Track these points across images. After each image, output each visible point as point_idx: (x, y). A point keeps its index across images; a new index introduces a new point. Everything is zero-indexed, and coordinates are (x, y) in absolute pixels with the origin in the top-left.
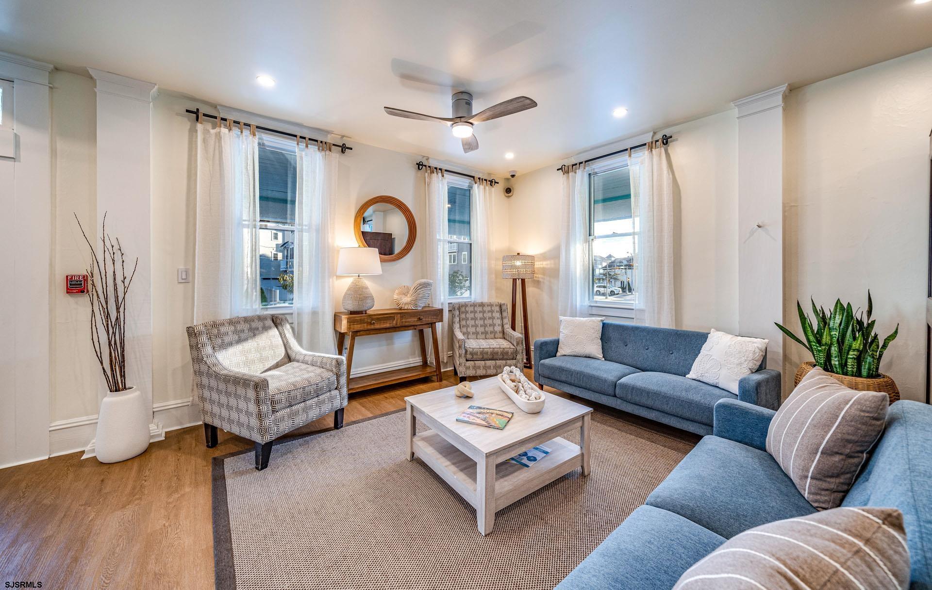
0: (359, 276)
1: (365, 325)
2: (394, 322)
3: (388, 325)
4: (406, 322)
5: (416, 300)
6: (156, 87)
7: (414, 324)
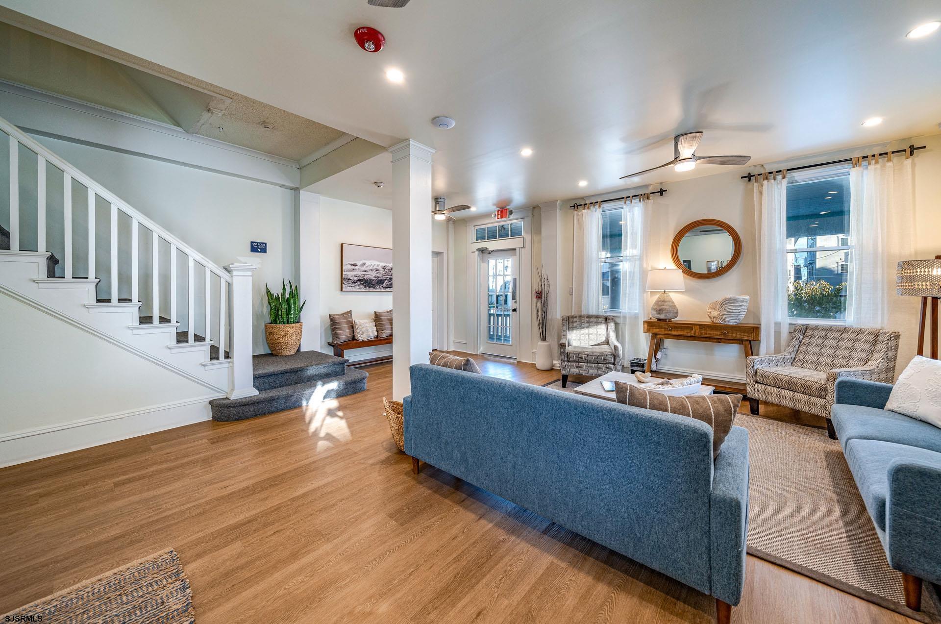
0: (665, 292)
1: (663, 330)
2: (693, 332)
3: (685, 334)
4: (706, 334)
5: (722, 315)
6: (558, 201)
7: (717, 337)
